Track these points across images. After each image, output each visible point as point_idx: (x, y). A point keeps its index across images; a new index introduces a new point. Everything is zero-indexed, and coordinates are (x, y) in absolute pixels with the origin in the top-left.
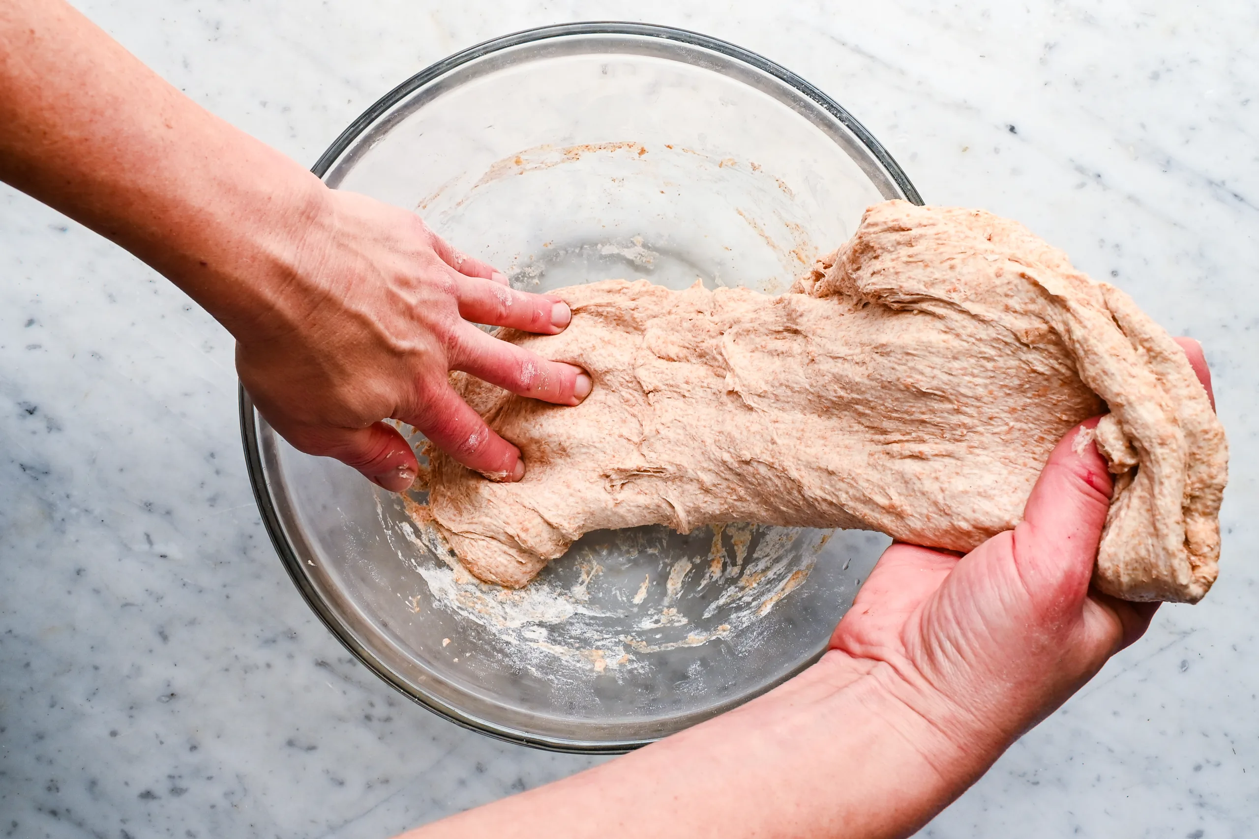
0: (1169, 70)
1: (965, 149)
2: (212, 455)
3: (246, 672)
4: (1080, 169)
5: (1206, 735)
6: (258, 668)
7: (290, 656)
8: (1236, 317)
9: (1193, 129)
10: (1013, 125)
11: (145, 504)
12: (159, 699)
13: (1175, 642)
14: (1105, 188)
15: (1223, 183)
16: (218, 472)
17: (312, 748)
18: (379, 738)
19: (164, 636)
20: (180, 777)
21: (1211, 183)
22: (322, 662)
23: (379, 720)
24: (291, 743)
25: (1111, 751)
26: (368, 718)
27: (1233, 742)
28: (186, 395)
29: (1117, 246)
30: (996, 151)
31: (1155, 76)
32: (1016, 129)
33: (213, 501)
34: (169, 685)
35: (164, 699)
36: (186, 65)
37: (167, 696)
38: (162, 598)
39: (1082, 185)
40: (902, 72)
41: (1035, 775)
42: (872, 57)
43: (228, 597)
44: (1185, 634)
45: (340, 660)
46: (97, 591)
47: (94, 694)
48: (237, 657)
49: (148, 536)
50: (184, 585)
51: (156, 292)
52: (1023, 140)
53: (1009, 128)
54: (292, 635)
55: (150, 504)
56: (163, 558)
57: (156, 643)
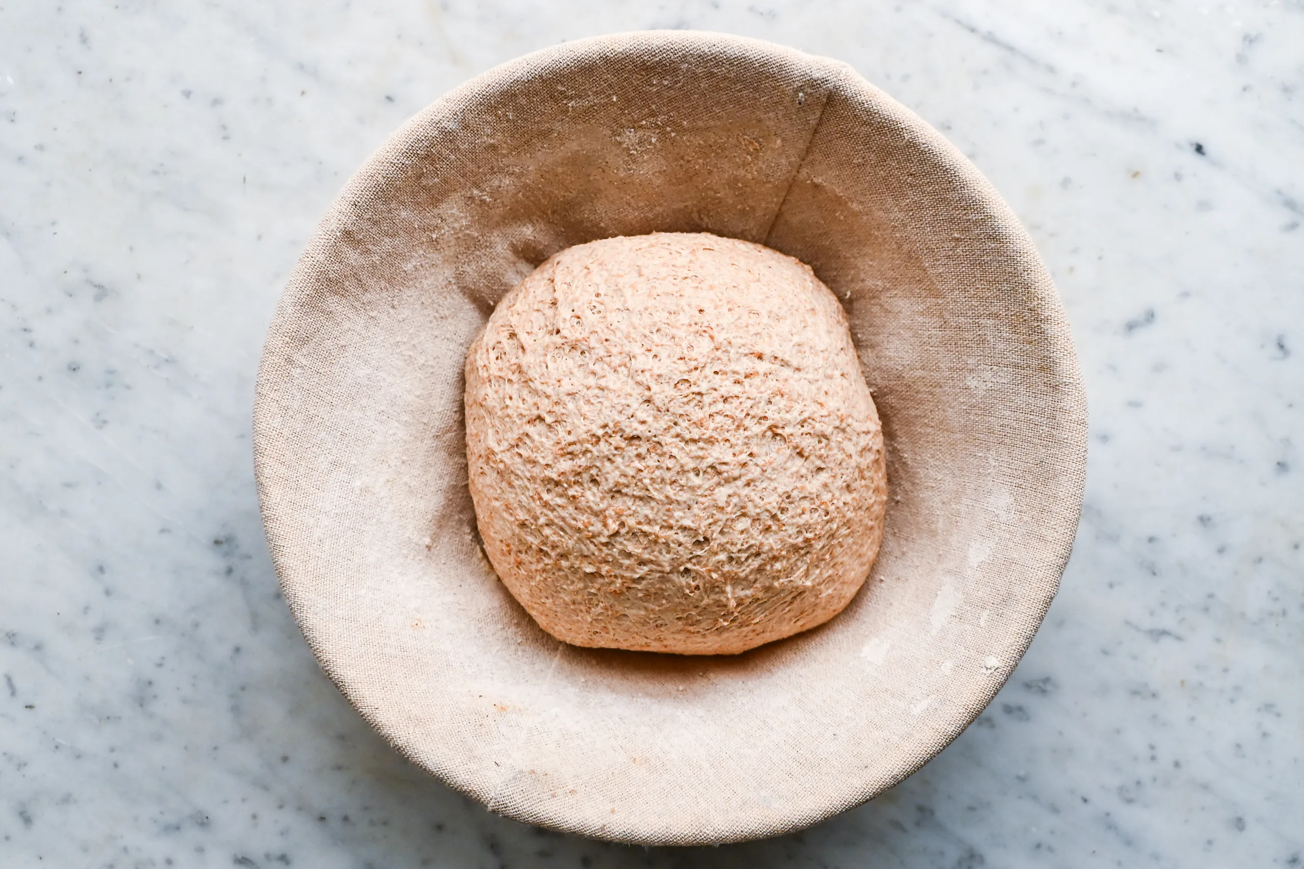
1: (1136, 175)
2: (101, 569)
4: (1291, 205)
6: (153, 864)
7: (200, 850)
10: (1201, 142)
11: (7, 634)
16: (108, 593)
19: (27, 819)
22: (243, 858)
28: (69, 485)
30: (1178, 177)
32: (1206, 148)
33: (100, 633)
36: (84, 39)
38: (25, 764)
39: (1293, 226)
40: (1051, 69)
42: (1011, 49)
43: (116, 765)
45: (268, 857)
48: (125, 850)
49: (9, 680)
50: (57, 747)
51: (31, 345)
52: (1213, 163)
53: (1194, 147)
54: (203, 821)
55: (14, 635)
56: (28, 709)
57: (15, 826)
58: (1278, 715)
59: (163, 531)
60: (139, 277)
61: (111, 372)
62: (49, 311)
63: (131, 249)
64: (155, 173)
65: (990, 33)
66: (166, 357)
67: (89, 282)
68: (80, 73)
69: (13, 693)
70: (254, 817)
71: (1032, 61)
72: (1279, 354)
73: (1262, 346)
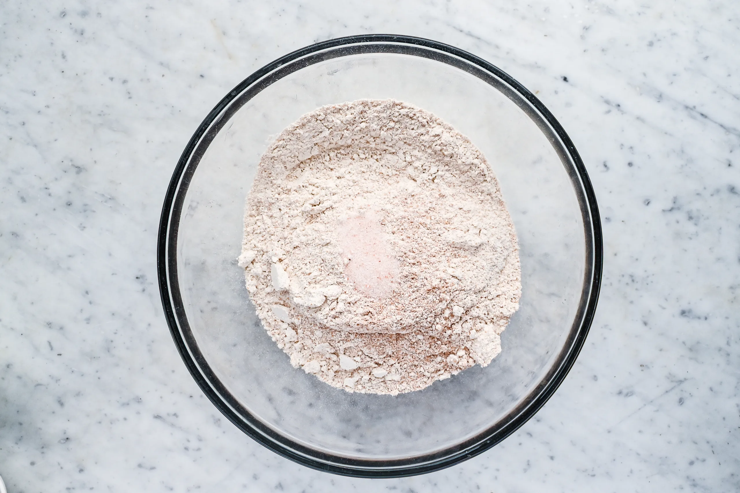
0: (659, 40)
1: (537, 92)
2: (87, 293)
3: (111, 423)
4: (607, 102)
5: (696, 443)
6: (118, 420)
7: (138, 413)
8: (705, 188)
9: (675, 75)
10: (566, 76)
11: (47, 324)
12: (59, 442)
13: (675, 387)
14: (623, 113)
15: (695, 107)
16: (90, 303)
17: (153, 468)
18: (194, 461)
20: (73, 488)
21: (687, 107)
22: (157, 416)
23: (193, 450)
24: (140, 466)
25: (638, 454)
26: (186, 449)
27: (712, 447)
28: (70, 256)
29: (631, 148)
30: (556, 92)
31: (651, 44)
32: (568, 79)
33: (88, 320)
34: (65, 433)
35: (62, 441)
36: (64, 57)
37: (65, 440)
38: (59, 380)
39: (609, 112)
40: (497, 47)
41: (593, 470)
42: (479, 38)
43: (99, 378)
44: (681, 382)
45: (168, 414)
46: (19, 377)
47: (20, 440)
48: (106, 415)
49: (50, 343)
50: (73, 372)
51: (50, 195)
52: (572, 85)
53: (563, 78)
54: (139, 400)
55: (50, 324)
56: (59, 356)
57: (56, 407)
58: (610, 329)
59: (113, 274)
60: (95, 162)
61: (86, 205)
62: (56, 179)
63: (91, 150)
64: (100, 115)
65: (469, 32)
66: (109, 197)
67: (73, 165)
68: (63, 72)
69: (52, 349)
70: (161, 397)
71: (488, 43)
72: (605, 169)
73: (597, 166)
